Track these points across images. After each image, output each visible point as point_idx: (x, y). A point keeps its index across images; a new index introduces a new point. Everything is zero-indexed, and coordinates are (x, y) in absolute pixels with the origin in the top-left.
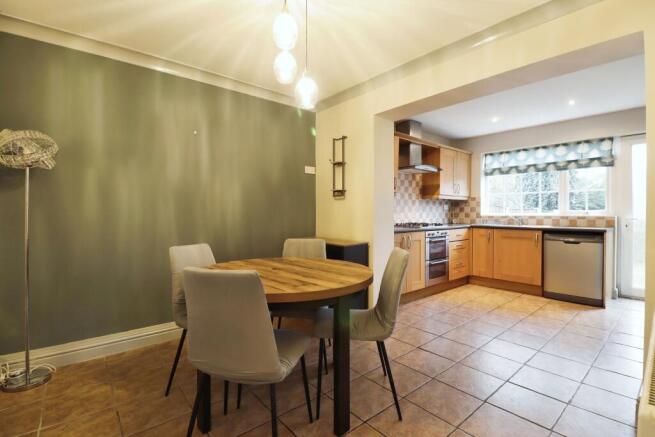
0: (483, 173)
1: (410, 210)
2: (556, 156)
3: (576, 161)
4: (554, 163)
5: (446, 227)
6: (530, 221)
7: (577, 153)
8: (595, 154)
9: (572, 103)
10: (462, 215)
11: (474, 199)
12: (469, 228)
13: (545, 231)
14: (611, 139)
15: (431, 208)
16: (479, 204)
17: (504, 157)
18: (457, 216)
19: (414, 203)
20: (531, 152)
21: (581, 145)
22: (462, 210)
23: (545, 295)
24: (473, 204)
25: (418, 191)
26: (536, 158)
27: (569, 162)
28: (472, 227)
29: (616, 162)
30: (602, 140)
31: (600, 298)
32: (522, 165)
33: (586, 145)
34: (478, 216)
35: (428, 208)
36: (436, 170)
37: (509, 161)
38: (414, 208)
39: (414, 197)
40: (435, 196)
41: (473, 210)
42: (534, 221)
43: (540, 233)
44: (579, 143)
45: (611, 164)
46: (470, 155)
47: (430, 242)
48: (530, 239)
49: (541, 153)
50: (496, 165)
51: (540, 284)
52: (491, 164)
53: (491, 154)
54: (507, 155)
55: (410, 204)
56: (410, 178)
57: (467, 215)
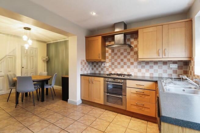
1: (129, 67)
19: (132, 63)
38: (132, 66)
39: (132, 60)
55: (129, 64)
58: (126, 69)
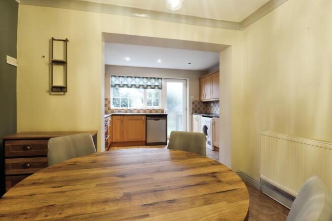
0: (111, 85)
3: (150, 86)
4: (143, 85)
7: (151, 82)
8: (157, 84)
9: (159, 61)
11: (106, 99)
12: (111, 116)
13: (147, 116)
14: (161, 79)
16: (110, 102)
17: (121, 79)
23: (147, 144)
24: (106, 102)
26: (135, 82)
27: (148, 85)
28: (113, 115)
29: (162, 88)
30: (159, 78)
32: (129, 84)
33: (154, 80)
37: (124, 81)
41: (106, 105)
42: (136, 111)
43: (145, 116)
44: (151, 78)
48: (141, 120)
50: (117, 82)
51: (145, 140)
52: (115, 81)
53: (115, 76)
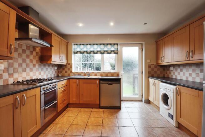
0: (73, 53)
1: (31, 70)
2: (101, 48)
3: (107, 51)
4: (100, 51)
5: (56, 80)
6: (92, 74)
7: (107, 48)
8: (113, 49)
10: (64, 72)
11: (69, 64)
12: (68, 79)
14: (117, 44)
15: (47, 69)
16: (71, 67)
18: (61, 72)
19: (34, 66)
20: (92, 45)
21: (108, 45)
22: (64, 69)
23: (100, 107)
24: (69, 67)
25: (37, 58)
26: (94, 48)
27: (105, 51)
29: (118, 53)
30: (115, 44)
31: (119, 106)
32: (89, 50)
33: (110, 45)
34: (71, 72)
35: (45, 69)
36: (49, 46)
37: (84, 48)
38: (34, 69)
39: (34, 62)
40: (49, 62)
41: (69, 69)
43: (99, 80)
44: (108, 44)
45: (117, 53)
46: (67, 43)
47: (44, 93)
48: (95, 83)
49: (95, 46)
50: (78, 50)
51: (99, 103)
52: (77, 48)
53: (76, 44)
54: (83, 46)
55: (31, 66)
56: (31, 49)
57: (66, 72)
58: (29, 73)
